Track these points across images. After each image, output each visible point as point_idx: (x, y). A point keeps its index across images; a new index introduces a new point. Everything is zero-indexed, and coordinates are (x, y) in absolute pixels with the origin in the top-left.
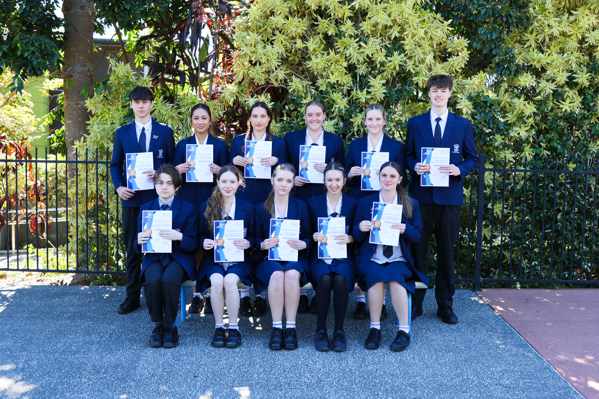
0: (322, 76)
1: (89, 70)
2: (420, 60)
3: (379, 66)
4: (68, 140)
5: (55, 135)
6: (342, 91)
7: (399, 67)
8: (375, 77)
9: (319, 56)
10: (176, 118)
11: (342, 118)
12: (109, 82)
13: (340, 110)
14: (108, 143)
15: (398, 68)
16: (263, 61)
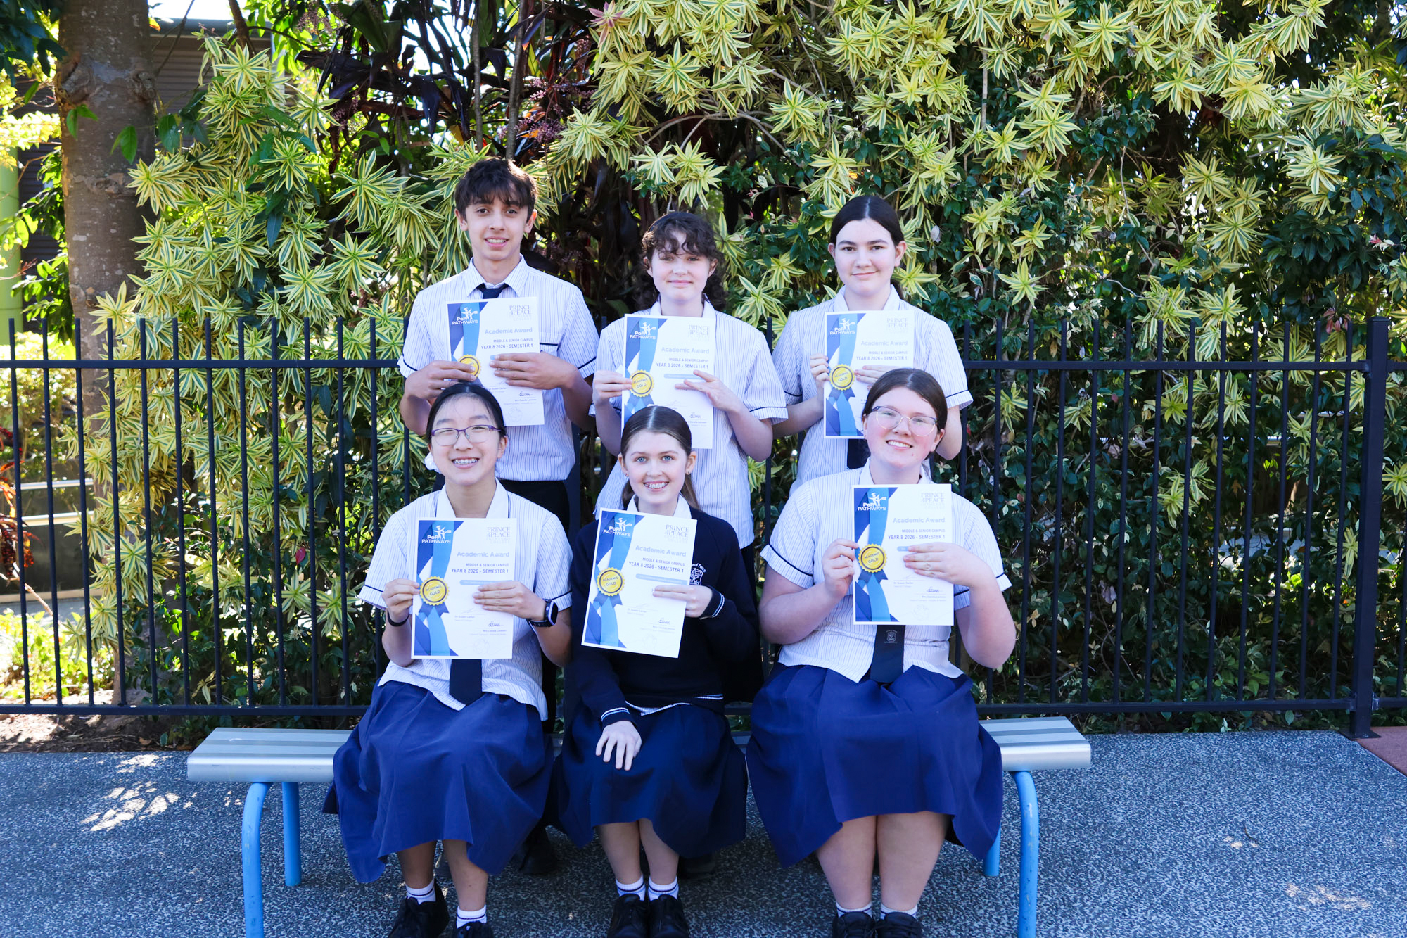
0: (873, 83)
1: (137, 79)
2: (1178, 29)
3: (1049, 50)
4: (79, 294)
5: (39, 277)
6: (939, 127)
7: (1115, 51)
8: (1036, 85)
9: (866, 20)
10: (421, 218)
11: (937, 214)
12: (204, 111)
13: (932, 190)
14: (207, 303)
15: (1110, 56)
16: (696, 35)
